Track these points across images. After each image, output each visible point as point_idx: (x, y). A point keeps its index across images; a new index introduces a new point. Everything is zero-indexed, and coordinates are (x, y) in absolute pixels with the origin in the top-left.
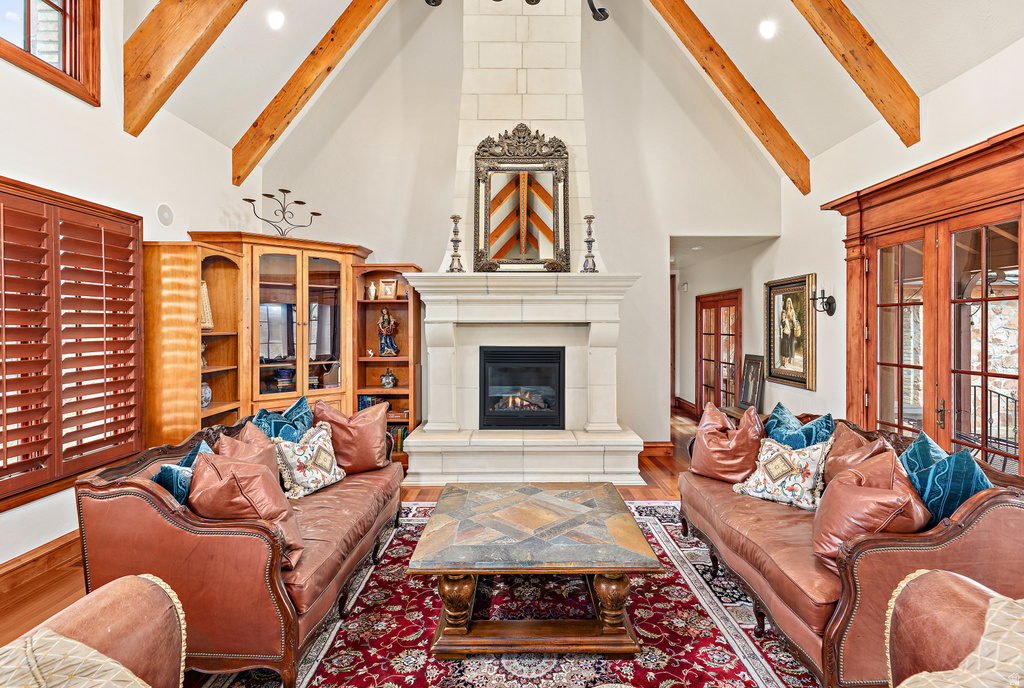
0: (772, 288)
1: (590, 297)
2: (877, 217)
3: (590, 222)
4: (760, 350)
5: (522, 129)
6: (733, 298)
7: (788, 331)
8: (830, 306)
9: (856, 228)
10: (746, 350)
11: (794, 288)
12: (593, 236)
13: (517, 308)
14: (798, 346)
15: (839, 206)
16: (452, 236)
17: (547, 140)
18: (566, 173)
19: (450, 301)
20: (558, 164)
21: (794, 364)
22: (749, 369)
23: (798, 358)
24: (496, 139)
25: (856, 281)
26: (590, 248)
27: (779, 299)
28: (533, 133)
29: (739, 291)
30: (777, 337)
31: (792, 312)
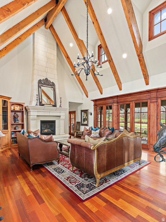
0: (82, 111)
1: (61, 111)
2: (98, 103)
3: (61, 99)
4: (80, 121)
5: (46, 79)
6: (74, 112)
7: (84, 118)
8: (91, 114)
9: (95, 104)
10: (77, 121)
11: (86, 111)
12: (61, 101)
13: (49, 113)
14: (86, 120)
15: (93, 101)
16: (36, 98)
17: (51, 82)
18: (55, 89)
19: (36, 111)
20: (54, 87)
21: (86, 123)
22: (77, 124)
23: (86, 122)
24: (42, 80)
25: (95, 111)
26: (61, 103)
27: (83, 113)
28: (49, 80)
29: (75, 111)
30: (83, 119)
31: (85, 115)
